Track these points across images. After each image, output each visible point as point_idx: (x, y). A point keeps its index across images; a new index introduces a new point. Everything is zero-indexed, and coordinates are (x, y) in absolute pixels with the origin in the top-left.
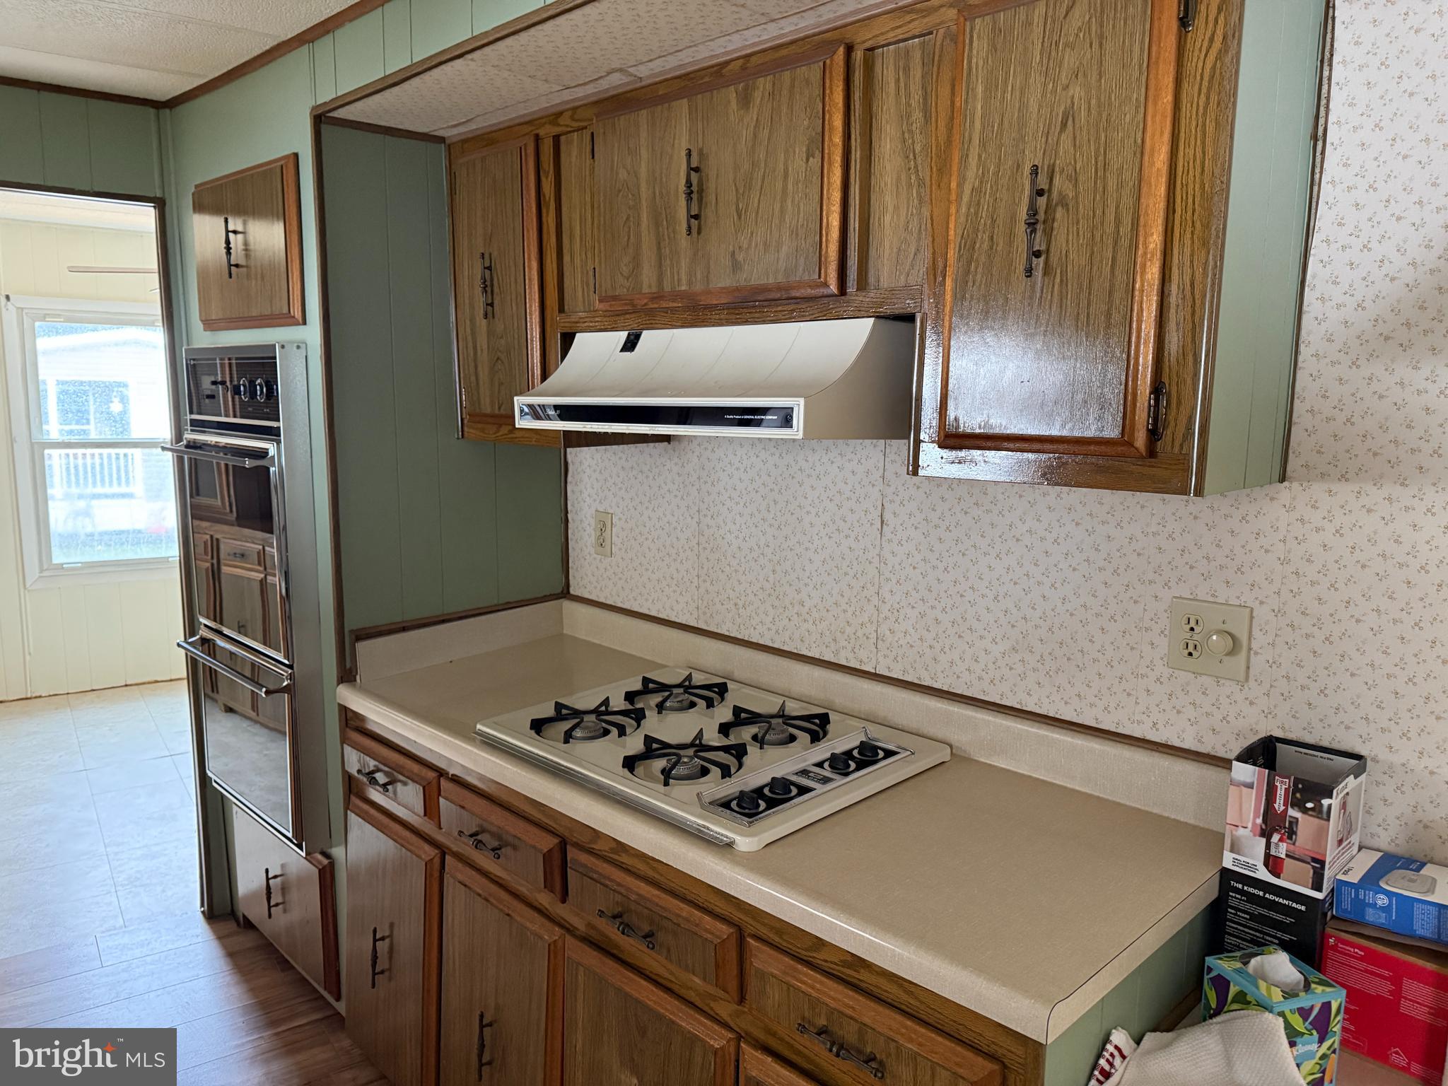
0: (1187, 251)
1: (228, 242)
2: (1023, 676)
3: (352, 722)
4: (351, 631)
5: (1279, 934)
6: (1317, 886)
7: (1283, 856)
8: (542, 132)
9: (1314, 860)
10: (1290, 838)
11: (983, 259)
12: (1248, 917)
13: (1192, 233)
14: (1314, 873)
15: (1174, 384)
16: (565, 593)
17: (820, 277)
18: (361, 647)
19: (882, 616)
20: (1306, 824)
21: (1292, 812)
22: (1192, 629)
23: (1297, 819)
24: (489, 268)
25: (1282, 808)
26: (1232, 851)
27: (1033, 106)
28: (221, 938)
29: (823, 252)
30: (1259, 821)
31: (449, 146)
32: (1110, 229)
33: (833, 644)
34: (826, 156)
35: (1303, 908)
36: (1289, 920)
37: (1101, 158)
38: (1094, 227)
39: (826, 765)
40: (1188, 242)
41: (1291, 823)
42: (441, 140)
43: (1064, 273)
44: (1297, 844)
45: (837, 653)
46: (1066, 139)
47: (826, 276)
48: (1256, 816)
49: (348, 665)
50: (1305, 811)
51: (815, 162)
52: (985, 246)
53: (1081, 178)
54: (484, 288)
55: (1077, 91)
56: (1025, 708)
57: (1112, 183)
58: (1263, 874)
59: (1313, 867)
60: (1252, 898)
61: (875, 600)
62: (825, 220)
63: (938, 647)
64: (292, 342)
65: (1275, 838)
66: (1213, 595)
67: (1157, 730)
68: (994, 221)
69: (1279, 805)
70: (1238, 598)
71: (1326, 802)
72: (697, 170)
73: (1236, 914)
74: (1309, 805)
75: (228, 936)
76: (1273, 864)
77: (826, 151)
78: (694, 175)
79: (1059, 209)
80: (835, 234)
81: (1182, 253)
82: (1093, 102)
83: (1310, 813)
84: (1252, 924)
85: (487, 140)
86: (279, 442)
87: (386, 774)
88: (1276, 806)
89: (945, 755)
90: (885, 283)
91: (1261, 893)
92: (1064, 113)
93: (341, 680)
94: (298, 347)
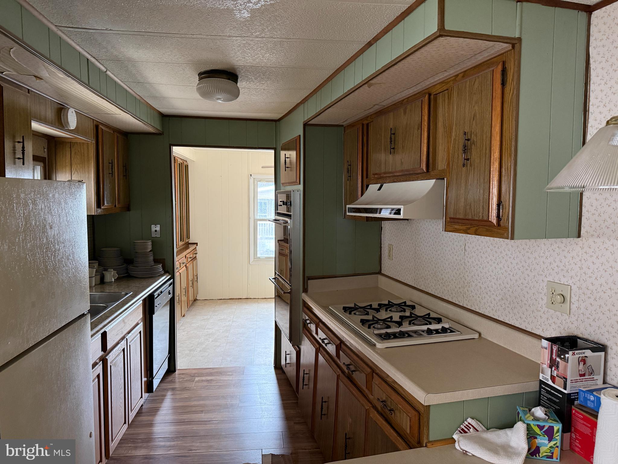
0: (506, 158)
1: (285, 161)
2: (505, 309)
3: (305, 305)
4: (307, 277)
5: (555, 406)
6: (565, 389)
7: (555, 376)
8: (364, 123)
9: (564, 378)
10: (557, 369)
11: (456, 161)
12: (546, 398)
13: (507, 152)
14: (564, 382)
15: (504, 202)
16: (380, 273)
17: (420, 167)
18: (310, 282)
19: (465, 285)
20: (562, 363)
21: (558, 359)
22: (553, 293)
23: (559, 362)
24: (350, 165)
25: (555, 357)
26: (542, 373)
27: (467, 113)
28: (276, 374)
29: (422, 159)
30: (549, 362)
31: (345, 127)
32: (484, 152)
33: (451, 295)
34: (422, 129)
35: (561, 396)
36: (558, 401)
37: (482, 129)
38: (481, 151)
39: (425, 332)
40: (506, 155)
41: (557, 363)
42: (342, 126)
43: (474, 165)
44: (559, 371)
45: (452, 298)
46: (474, 122)
47: (422, 167)
48: (548, 361)
49: (306, 287)
50: (561, 359)
51: (420, 130)
52: (457, 157)
53: (478, 135)
54: (348, 171)
55: (476, 108)
56: (505, 322)
57: (484, 136)
58: (550, 383)
59: (564, 380)
60: (548, 392)
61: (463, 279)
62: (422, 149)
63: (481, 297)
64: (296, 190)
65: (553, 368)
66: (560, 281)
67: (544, 332)
68: (458, 149)
69: (554, 356)
70: (567, 282)
71: (567, 356)
72: (394, 134)
73: (543, 397)
74: (562, 357)
75: (279, 374)
76: (553, 378)
77: (422, 127)
78: (393, 136)
79: (473, 145)
80: (425, 153)
81: (505, 158)
82: (480, 111)
83: (563, 360)
84: (547, 401)
85: (351, 125)
86: (291, 219)
87: (310, 321)
88: (553, 356)
89: (476, 336)
90: (439, 168)
91: (550, 390)
92: (474, 115)
93: (303, 292)
94: (298, 191)
